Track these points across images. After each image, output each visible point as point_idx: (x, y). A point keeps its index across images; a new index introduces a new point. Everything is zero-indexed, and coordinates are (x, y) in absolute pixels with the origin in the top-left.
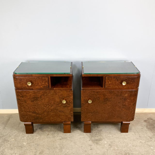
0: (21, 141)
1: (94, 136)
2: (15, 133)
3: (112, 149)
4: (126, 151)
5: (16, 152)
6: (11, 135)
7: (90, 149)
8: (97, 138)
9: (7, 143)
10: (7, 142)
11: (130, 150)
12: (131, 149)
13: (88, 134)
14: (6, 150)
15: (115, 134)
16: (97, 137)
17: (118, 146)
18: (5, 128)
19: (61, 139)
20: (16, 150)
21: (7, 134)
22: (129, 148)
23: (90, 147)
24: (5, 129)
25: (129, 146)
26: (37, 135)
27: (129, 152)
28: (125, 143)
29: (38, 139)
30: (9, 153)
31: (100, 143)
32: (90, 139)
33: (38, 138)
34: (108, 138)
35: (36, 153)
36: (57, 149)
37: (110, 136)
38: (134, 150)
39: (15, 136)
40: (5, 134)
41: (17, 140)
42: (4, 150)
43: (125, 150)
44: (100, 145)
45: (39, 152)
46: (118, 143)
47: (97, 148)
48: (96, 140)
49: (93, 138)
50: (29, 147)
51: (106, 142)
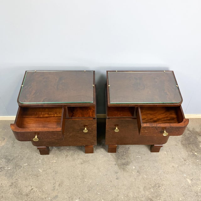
0: (36, 166)
1: (121, 158)
2: (27, 154)
3: (140, 177)
4: (156, 181)
5: (31, 184)
6: (23, 157)
7: (116, 178)
8: (123, 161)
9: (20, 170)
10: (19, 168)
11: (161, 179)
12: (162, 177)
13: (114, 154)
14: (20, 181)
15: (144, 155)
16: (124, 159)
17: (148, 173)
18: (15, 145)
19: (82, 163)
20: (31, 180)
21: (18, 155)
22: (159, 177)
23: (116, 175)
24: (14, 147)
25: (160, 173)
26: (54, 157)
27: (159, 183)
28: (155, 168)
29: (55, 163)
30: (24, 186)
31: (128, 169)
32: (115, 163)
33: (55, 161)
34: (137, 161)
35: (55, 185)
36: (79, 179)
37: (139, 158)
38: (164, 179)
39: (28, 158)
40: (15, 155)
41: (30, 164)
42: (17, 180)
43: (155, 179)
44: (127, 171)
45: (58, 183)
46: (148, 168)
47: (124, 177)
48: (124, 164)
49: (119, 162)
50: (46, 175)
51: (134, 167)
